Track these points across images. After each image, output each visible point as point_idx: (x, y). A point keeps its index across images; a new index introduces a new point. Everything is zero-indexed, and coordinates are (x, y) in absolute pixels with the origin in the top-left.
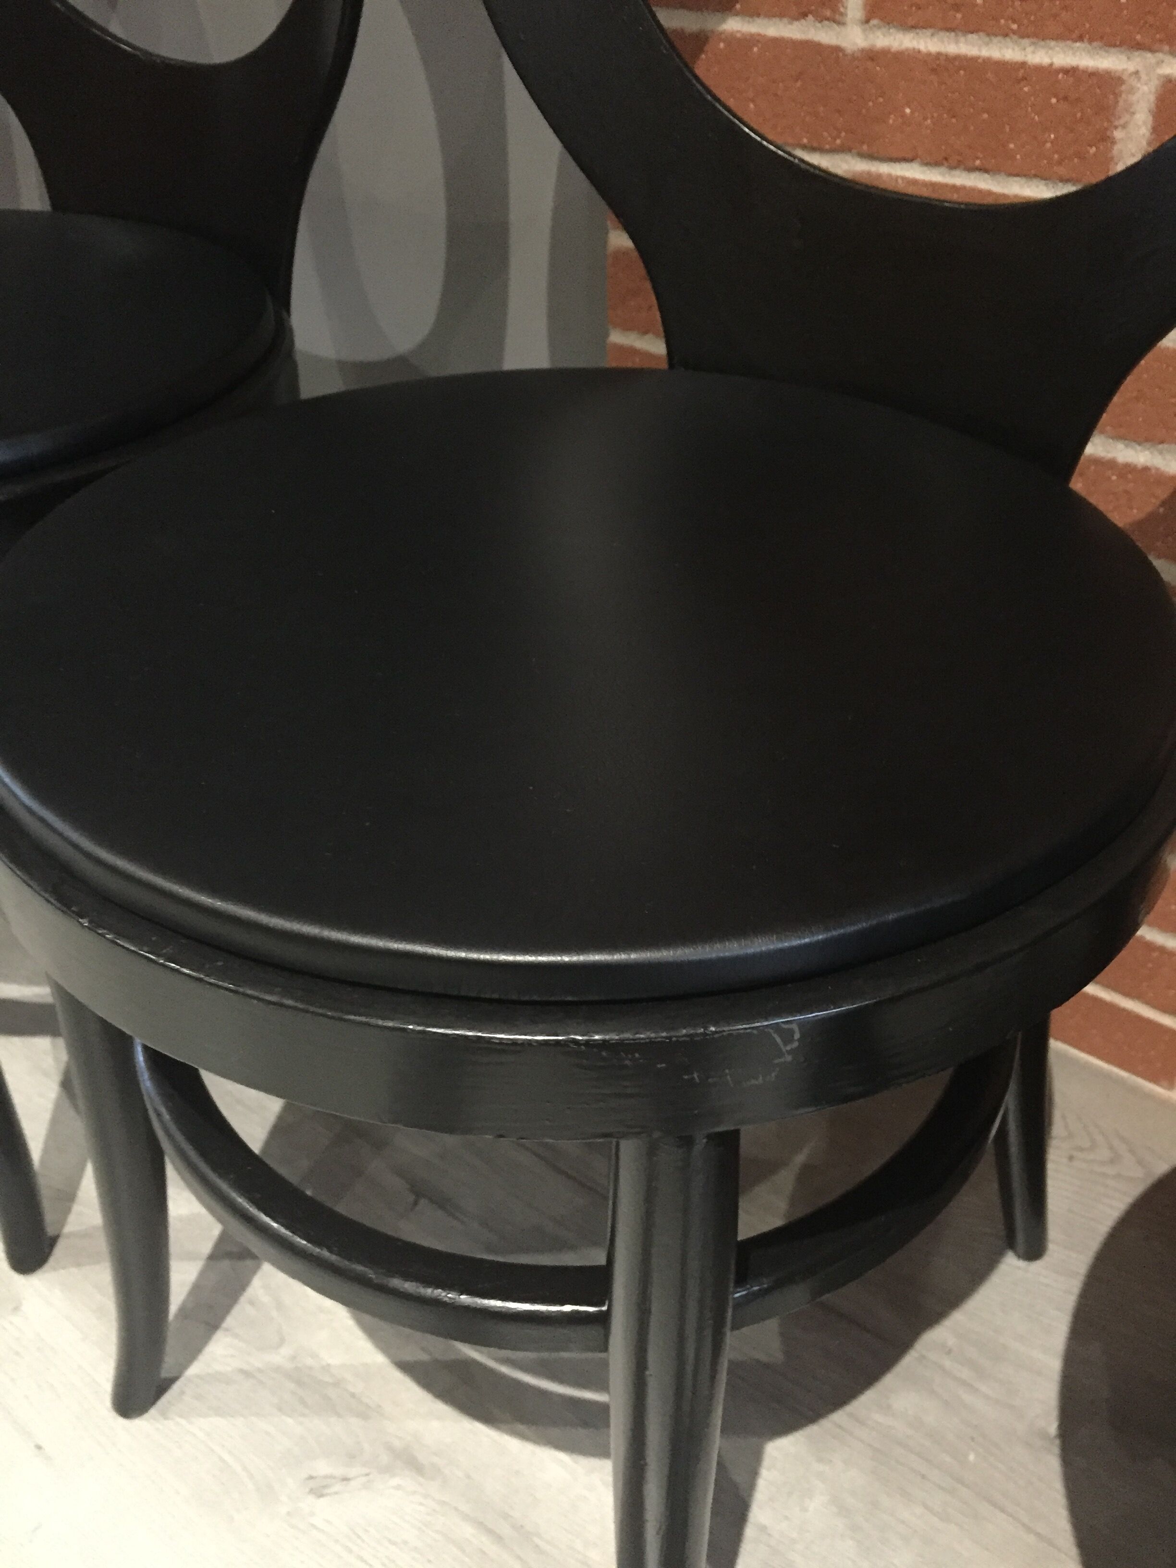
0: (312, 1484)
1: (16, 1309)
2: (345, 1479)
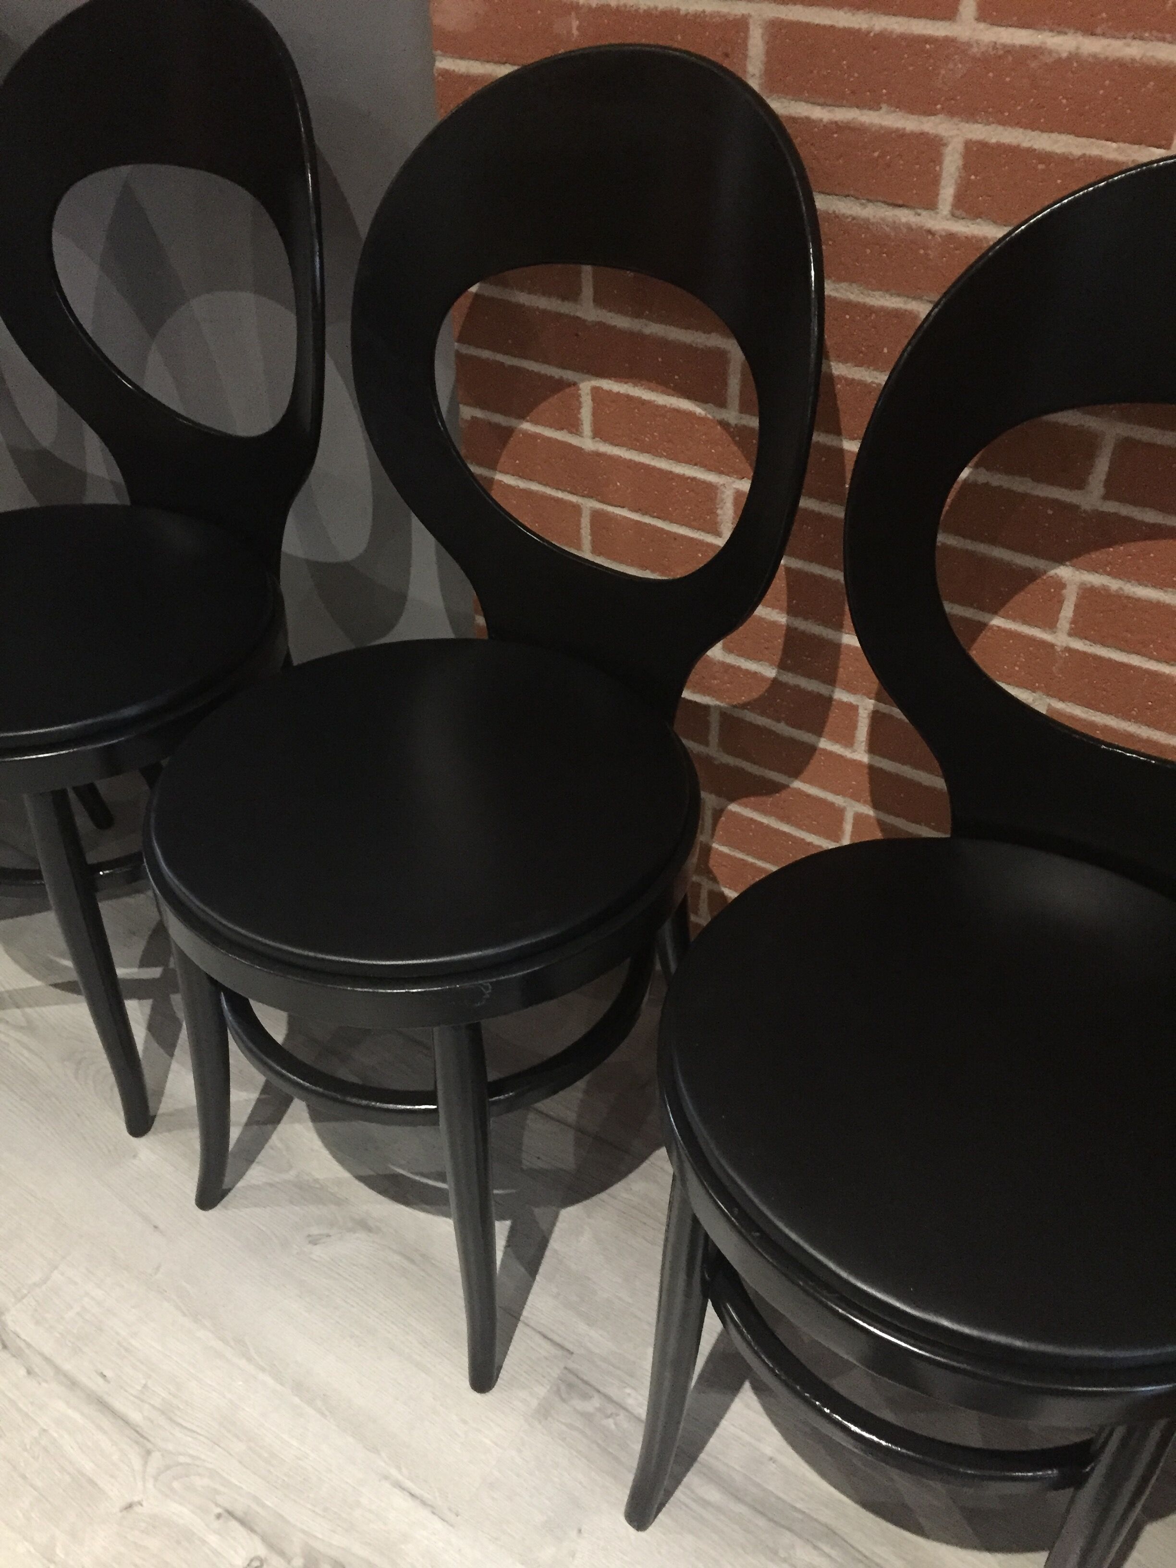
0: (310, 1239)
1: (135, 1156)
2: (328, 1236)
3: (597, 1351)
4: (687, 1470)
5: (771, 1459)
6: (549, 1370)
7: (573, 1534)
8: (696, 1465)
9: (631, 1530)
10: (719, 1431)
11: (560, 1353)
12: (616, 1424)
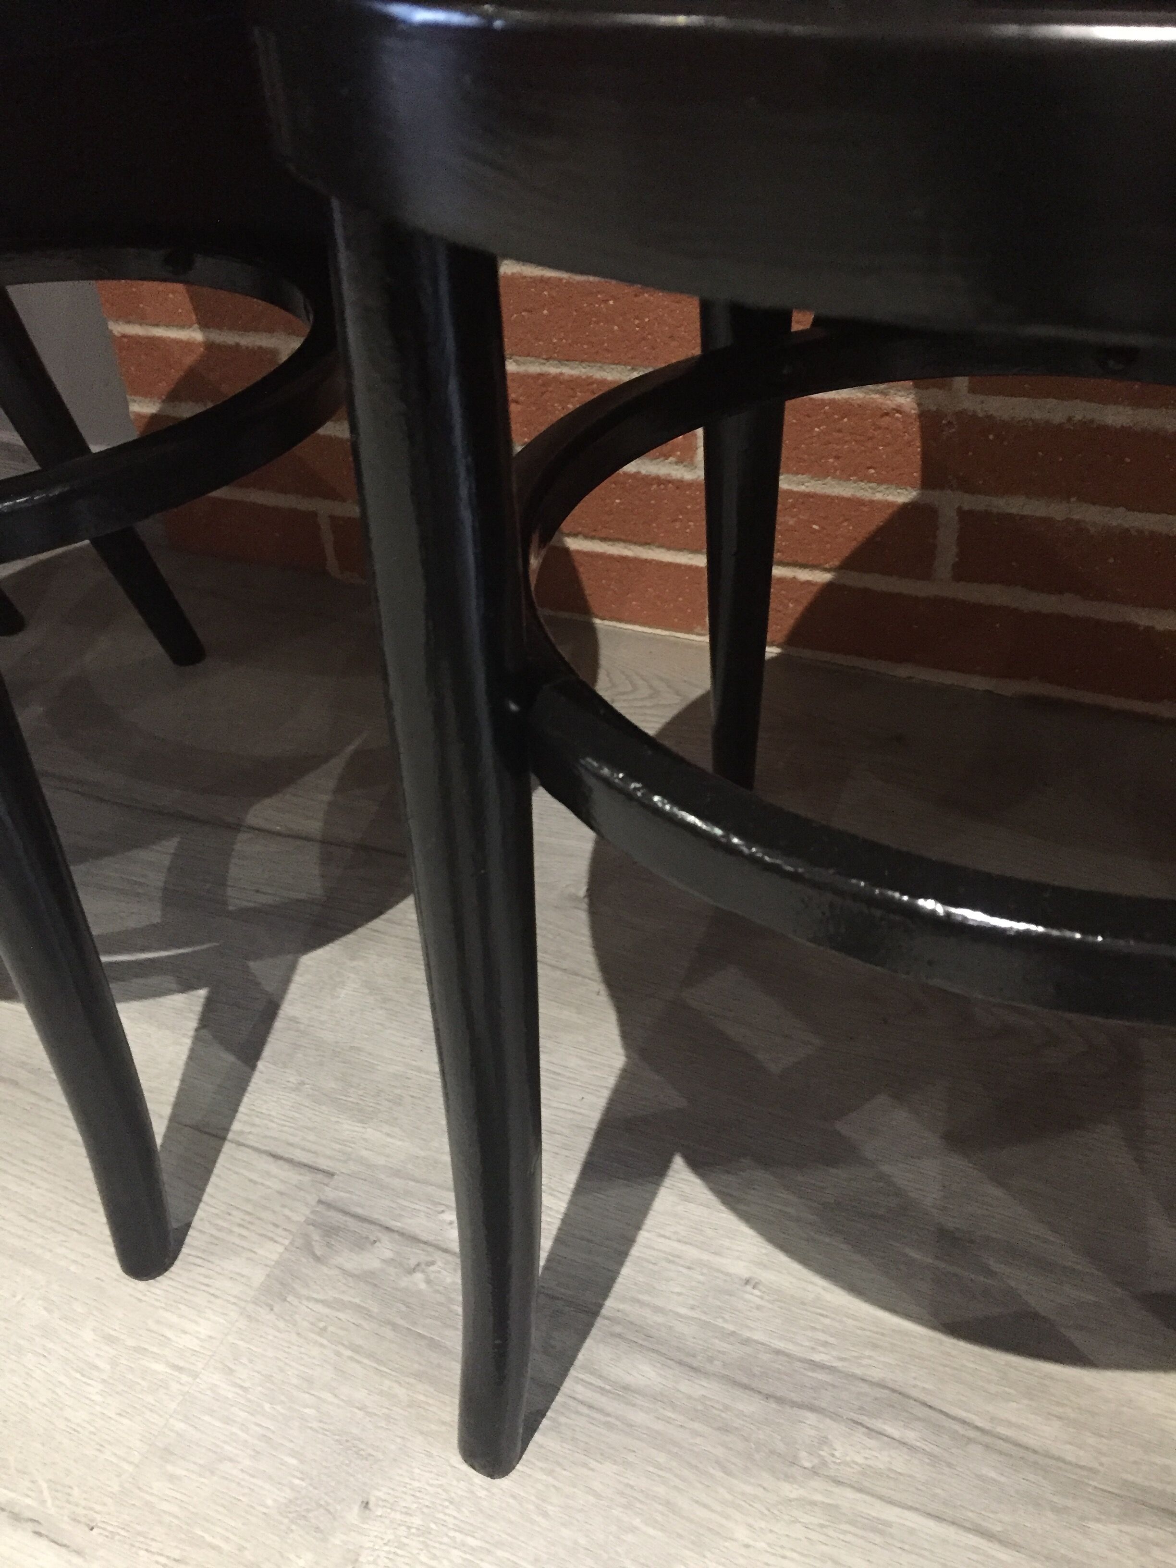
3: (381, 1161)
4: (584, 1335)
5: (747, 1282)
6: (287, 1212)
7: (353, 1515)
8: (599, 1322)
9: (478, 1479)
10: (635, 1251)
11: (307, 1178)
12: (428, 1282)
